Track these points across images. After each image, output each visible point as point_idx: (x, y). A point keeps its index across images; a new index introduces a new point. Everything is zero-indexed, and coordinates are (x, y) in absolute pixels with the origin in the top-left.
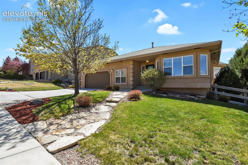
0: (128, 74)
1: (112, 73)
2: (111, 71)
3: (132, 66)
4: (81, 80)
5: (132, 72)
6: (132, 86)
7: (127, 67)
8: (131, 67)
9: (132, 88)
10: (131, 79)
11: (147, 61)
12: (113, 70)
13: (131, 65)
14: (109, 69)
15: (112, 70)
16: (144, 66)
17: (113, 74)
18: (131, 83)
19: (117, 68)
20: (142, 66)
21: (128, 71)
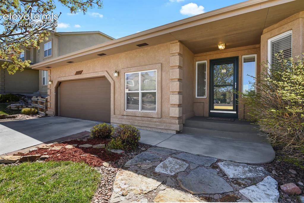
0: (164, 83)
1: (116, 81)
2: (113, 74)
3: (177, 57)
4: (48, 97)
5: (178, 77)
6: (177, 121)
7: (161, 62)
8: (176, 61)
9: (178, 130)
10: (175, 99)
11: (221, 47)
12: (119, 73)
13: (173, 55)
14: (108, 71)
15: (116, 72)
16: (206, 61)
17: (117, 86)
18: (175, 112)
19: (129, 68)
20: (197, 63)
21: (164, 74)
